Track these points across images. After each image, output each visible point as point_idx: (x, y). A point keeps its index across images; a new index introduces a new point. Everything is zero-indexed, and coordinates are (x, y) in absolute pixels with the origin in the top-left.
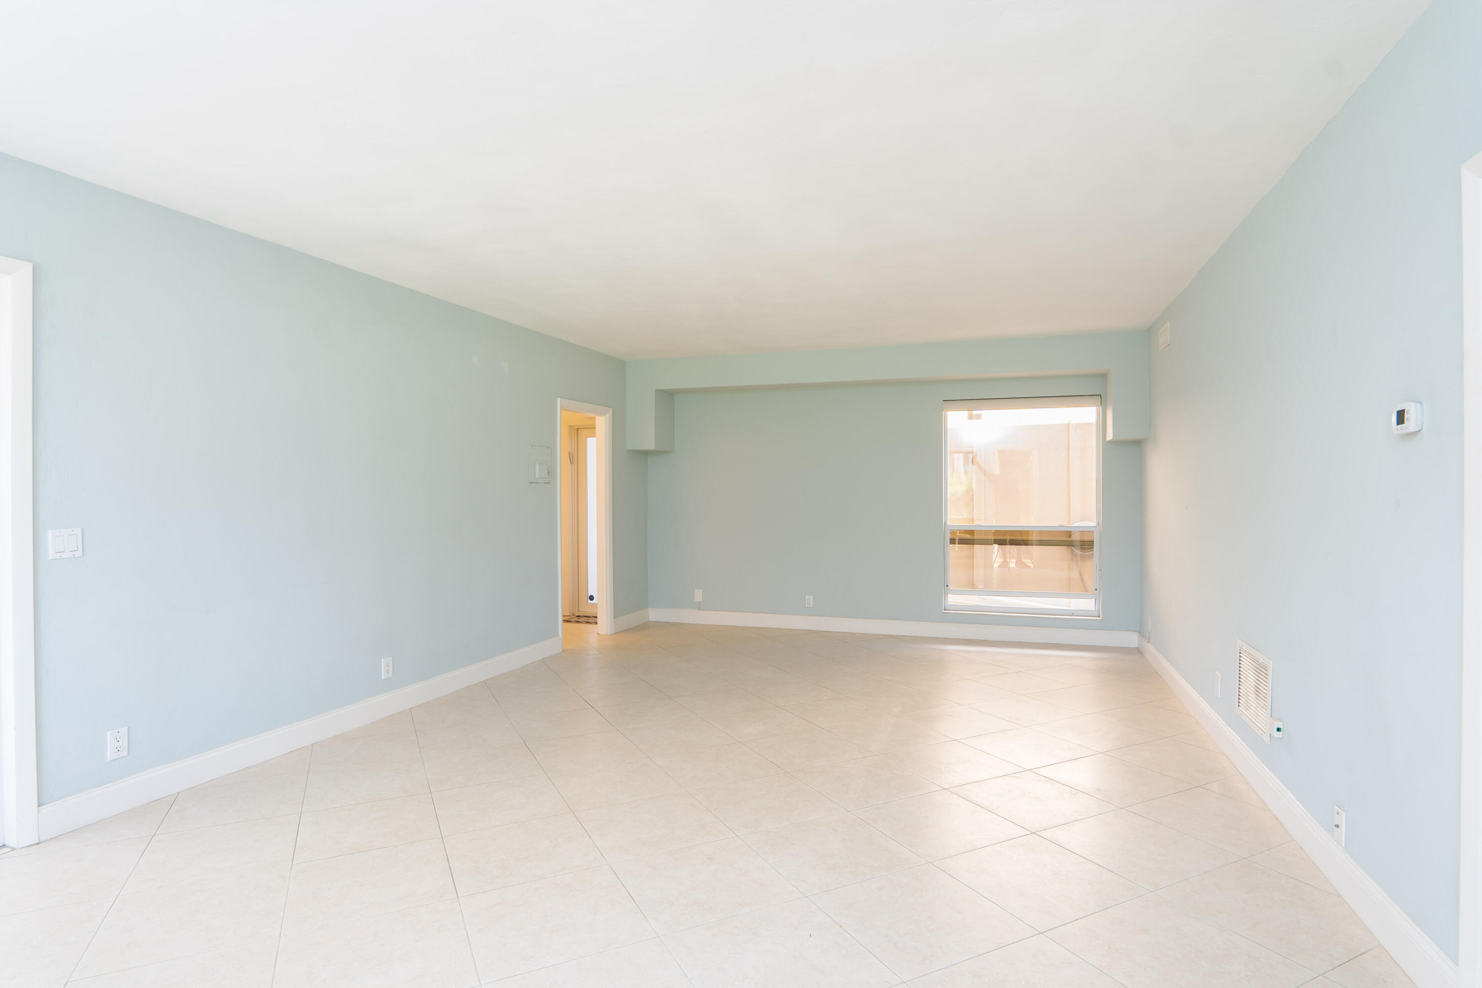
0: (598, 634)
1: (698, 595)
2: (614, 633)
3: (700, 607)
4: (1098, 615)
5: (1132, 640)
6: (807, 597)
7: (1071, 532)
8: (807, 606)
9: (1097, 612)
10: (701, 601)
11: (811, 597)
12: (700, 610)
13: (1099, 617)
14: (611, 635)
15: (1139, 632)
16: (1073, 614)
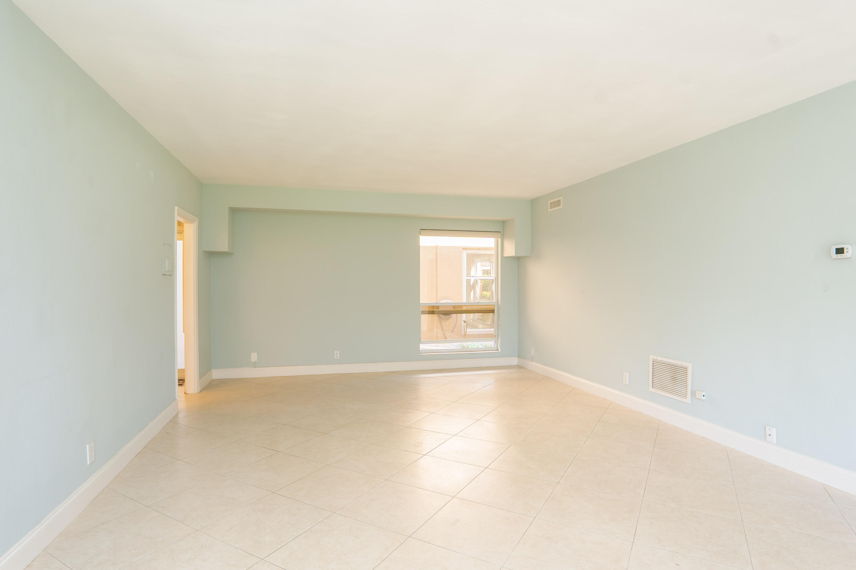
0: (185, 393)
1: (254, 357)
2: (199, 391)
3: (255, 365)
4: (496, 350)
5: (515, 361)
6: (335, 352)
7: (439, 306)
8: (335, 358)
9: (496, 348)
10: (256, 361)
11: (338, 352)
12: (255, 368)
13: (498, 350)
14: (197, 393)
15: (518, 357)
16: (485, 350)
